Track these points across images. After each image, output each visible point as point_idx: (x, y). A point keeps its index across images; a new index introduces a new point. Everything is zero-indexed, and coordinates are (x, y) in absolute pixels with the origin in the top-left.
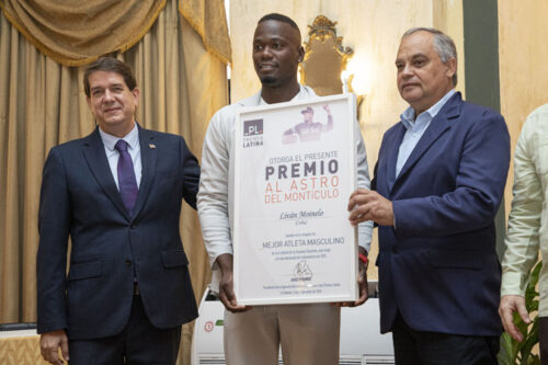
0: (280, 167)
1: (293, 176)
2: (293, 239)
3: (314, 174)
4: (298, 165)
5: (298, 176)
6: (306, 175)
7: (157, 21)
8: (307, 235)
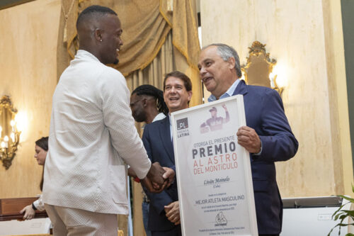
0: (201, 149)
1: (209, 155)
2: (213, 198)
3: (221, 153)
4: (211, 147)
5: (212, 154)
6: (216, 153)
7: (160, 51)
8: (221, 194)
